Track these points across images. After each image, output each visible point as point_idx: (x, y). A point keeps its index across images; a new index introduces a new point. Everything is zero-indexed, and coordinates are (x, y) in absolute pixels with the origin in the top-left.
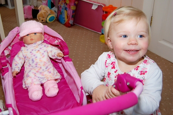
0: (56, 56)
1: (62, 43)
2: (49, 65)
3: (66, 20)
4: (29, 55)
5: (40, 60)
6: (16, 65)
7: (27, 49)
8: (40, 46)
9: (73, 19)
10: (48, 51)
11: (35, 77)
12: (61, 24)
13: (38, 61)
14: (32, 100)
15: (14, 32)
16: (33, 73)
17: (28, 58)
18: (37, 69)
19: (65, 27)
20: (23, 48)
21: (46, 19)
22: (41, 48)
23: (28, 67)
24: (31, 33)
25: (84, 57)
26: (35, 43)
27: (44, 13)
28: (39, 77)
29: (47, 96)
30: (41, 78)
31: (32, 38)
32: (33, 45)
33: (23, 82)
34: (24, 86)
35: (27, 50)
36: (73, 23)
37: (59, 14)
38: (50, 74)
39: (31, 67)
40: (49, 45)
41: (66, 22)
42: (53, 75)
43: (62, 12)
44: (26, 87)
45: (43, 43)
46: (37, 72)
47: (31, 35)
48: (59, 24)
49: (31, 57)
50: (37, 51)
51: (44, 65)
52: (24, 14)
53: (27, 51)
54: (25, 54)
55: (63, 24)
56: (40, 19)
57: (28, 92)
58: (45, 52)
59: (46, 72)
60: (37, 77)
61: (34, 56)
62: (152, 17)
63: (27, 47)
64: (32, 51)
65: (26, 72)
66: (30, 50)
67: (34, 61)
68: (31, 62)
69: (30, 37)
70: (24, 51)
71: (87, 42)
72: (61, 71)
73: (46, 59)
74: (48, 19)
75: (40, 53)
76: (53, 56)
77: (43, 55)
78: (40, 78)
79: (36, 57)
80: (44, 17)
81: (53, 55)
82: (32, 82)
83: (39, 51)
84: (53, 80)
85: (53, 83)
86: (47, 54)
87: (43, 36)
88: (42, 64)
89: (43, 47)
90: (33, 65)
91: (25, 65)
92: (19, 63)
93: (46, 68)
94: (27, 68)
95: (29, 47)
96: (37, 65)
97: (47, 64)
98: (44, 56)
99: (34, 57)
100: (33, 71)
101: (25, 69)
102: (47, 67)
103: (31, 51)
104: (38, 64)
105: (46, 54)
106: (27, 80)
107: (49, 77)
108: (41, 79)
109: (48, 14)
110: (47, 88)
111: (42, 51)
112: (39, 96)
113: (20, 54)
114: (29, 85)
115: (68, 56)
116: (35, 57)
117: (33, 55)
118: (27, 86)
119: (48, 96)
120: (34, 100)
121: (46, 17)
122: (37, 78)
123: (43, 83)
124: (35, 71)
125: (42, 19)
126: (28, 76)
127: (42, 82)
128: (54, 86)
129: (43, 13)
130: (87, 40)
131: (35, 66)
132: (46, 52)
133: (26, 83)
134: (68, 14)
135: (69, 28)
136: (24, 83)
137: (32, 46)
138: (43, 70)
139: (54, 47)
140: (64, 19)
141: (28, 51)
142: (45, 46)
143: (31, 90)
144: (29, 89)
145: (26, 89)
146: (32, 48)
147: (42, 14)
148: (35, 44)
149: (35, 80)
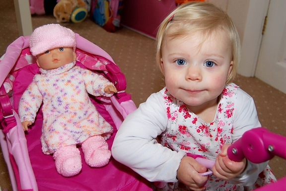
0: (103, 91)
1: (110, 68)
2: (89, 108)
3: (107, 18)
4: (51, 90)
5: (72, 100)
6: (27, 109)
7: (47, 78)
8: (71, 73)
9: (119, 17)
10: (86, 83)
11: (66, 131)
12: (97, 26)
13: (68, 100)
14: (63, 175)
15: (17, 46)
16: (61, 123)
17: (49, 95)
18: (68, 116)
19: (104, 32)
20: (38, 77)
21: (71, 15)
22: (73, 77)
23: (50, 113)
24: (54, 47)
25: (142, 89)
26: (62, 66)
27: (67, 5)
28: (71, 132)
29: (90, 166)
30: (76, 132)
31: (55, 58)
32: (59, 71)
33: (43, 141)
34: (44, 150)
35: (48, 80)
36: (120, 25)
37: (93, 8)
38: (93, 125)
39: (56, 113)
40: (88, 71)
41: (106, 22)
42: (98, 126)
43: (100, 3)
44: (49, 150)
45: (76, 67)
46: (68, 121)
47: (55, 51)
48: (94, 25)
49: (57, 93)
50: (66, 82)
51: (81, 108)
52: (30, 5)
53: (46, 83)
54: (43, 89)
55: (101, 26)
56: (59, 16)
57: (54, 160)
58: (80, 83)
59: (86, 121)
60: (68, 130)
61: (61, 91)
62: (266, 17)
63: (45, 74)
64: (57, 83)
65: (46, 122)
66: (52, 81)
67: (61, 101)
68: (56, 103)
69: (51, 55)
70: (42, 84)
71: (146, 61)
72: (110, 119)
73: (82, 97)
74: (74, 15)
75: (72, 85)
76: (96, 92)
77: (78, 89)
78: (73, 133)
79: (65, 94)
80: (66, 11)
81: (96, 89)
82: (61, 142)
83: (69, 81)
84: (99, 135)
85: (99, 141)
86: (84, 87)
87: (74, 54)
88: (77, 107)
89: (76, 75)
90: (61, 108)
91: (43, 109)
92: (32, 106)
93: (85, 114)
94: (48, 114)
95: (51, 75)
96: (69, 110)
97: (84, 105)
98: (79, 92)
99: (60, 94)
100: (60, 120)
101: (45, 117)
102: (87, 112)
103: (54, 82)
104: (70, 106)
105: (82, 87)
106: (51, 137)
107: (90, 130)
108: (77, 136)
109: (73, 6)
110: (89, 151)
111: (75, 82)
112: (76, 167)
113: (34, 89)
114: (56, 148)
115: (124, 91)
116: (63, 93)
117: (58, 91)
118: (51, 148)
119: (92, 166)
120: (68, 176)
121: (71, 13)
122: (69, 133)
123: (81, 142)
124: (64, 121)
125: (62, 15)
126: (51, 130)
127: (79, 140)
128: (102, 147)
129: (65, 5)
130: (146, 58)
131: (65, 110)
132: (83, 84)
133: (49, 143)
134: (111, 8)
135: (112, 34)
136: (44, 144)
137: (57, 73)
138: (80, 118)
139: (96, 75)
140: (103, 17)
141: (49, 82)
142: (80, 72)
143: (60, 156)
144: (55, 155)
145: (48, 154)
146: (56, 77)
147: (63, 8)
148: (62, 68)
149: (65, 137)
